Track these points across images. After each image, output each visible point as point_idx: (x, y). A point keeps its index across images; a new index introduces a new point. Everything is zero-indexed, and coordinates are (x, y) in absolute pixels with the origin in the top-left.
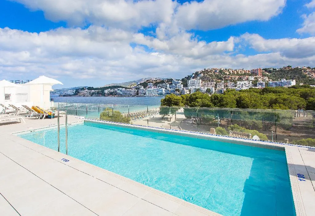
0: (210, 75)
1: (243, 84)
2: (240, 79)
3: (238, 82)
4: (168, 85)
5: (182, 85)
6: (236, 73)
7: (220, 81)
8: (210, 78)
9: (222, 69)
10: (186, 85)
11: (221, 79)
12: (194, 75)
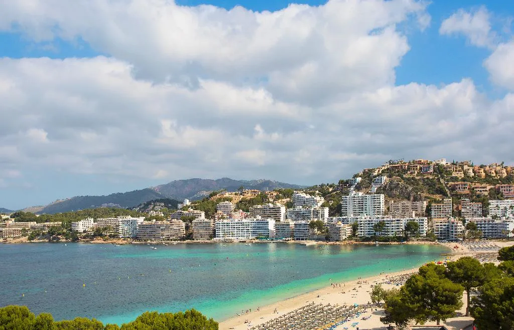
0: (408, 179)
1: (506, 208)
2: (497, 194)
3: (493, 203)
4: (283, 210)
5: (327, 210)
6: (483, 174)
7: (438, 197)
8: (410, 188)
9: (444, 163)
10: (337, 210)
11: (441, 192)
12: (359, 179)
